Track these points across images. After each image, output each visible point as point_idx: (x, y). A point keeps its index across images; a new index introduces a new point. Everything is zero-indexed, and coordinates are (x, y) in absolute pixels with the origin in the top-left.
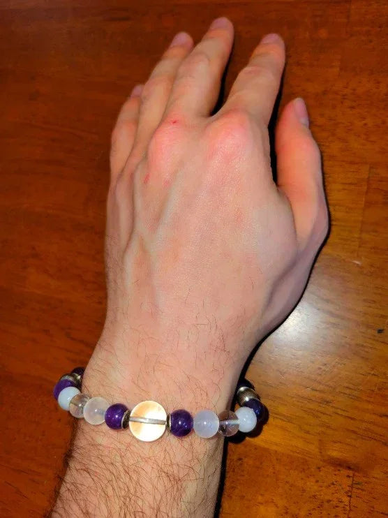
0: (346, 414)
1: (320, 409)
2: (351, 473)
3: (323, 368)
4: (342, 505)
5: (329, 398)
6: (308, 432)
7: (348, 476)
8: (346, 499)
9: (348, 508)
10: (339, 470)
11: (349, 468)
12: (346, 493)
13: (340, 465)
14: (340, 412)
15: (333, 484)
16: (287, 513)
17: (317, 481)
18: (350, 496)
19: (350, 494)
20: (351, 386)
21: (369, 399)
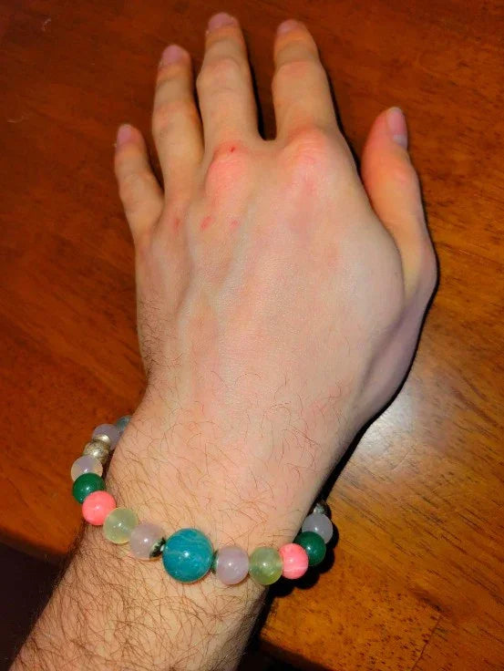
0: (457, 543)
1: (425, 525)
2: (438, 615)
3: (448, 477)
4: (412, 648)
5: (443, 516)
6: (400, 548)
7: (433, 618)
8: (420, 643)
9: (419, 654)
10: (424, 607)
11: (438, 608)
12: (423, 636)
13: (427, 601)
14: (449, 537)
15: (410, 620)
16: (340, 633)
17: (392, 610)
18: (426, 641)
19: (428, 639)
20: (476, 512)
21: (493, 535)
